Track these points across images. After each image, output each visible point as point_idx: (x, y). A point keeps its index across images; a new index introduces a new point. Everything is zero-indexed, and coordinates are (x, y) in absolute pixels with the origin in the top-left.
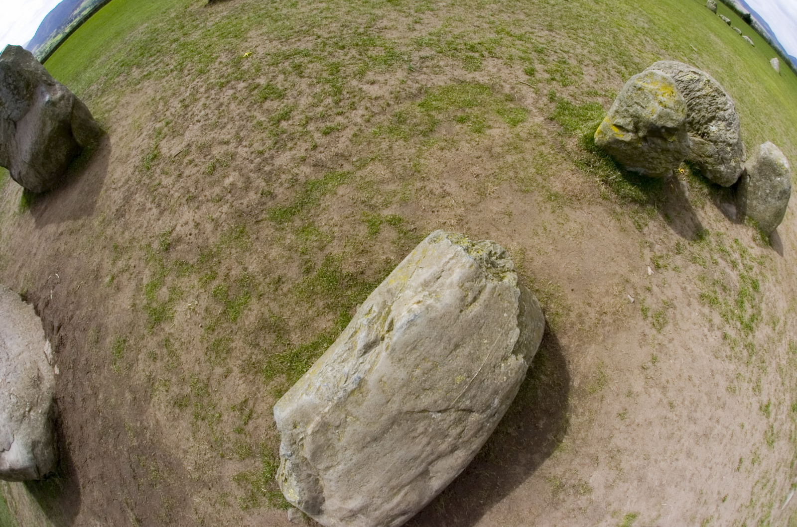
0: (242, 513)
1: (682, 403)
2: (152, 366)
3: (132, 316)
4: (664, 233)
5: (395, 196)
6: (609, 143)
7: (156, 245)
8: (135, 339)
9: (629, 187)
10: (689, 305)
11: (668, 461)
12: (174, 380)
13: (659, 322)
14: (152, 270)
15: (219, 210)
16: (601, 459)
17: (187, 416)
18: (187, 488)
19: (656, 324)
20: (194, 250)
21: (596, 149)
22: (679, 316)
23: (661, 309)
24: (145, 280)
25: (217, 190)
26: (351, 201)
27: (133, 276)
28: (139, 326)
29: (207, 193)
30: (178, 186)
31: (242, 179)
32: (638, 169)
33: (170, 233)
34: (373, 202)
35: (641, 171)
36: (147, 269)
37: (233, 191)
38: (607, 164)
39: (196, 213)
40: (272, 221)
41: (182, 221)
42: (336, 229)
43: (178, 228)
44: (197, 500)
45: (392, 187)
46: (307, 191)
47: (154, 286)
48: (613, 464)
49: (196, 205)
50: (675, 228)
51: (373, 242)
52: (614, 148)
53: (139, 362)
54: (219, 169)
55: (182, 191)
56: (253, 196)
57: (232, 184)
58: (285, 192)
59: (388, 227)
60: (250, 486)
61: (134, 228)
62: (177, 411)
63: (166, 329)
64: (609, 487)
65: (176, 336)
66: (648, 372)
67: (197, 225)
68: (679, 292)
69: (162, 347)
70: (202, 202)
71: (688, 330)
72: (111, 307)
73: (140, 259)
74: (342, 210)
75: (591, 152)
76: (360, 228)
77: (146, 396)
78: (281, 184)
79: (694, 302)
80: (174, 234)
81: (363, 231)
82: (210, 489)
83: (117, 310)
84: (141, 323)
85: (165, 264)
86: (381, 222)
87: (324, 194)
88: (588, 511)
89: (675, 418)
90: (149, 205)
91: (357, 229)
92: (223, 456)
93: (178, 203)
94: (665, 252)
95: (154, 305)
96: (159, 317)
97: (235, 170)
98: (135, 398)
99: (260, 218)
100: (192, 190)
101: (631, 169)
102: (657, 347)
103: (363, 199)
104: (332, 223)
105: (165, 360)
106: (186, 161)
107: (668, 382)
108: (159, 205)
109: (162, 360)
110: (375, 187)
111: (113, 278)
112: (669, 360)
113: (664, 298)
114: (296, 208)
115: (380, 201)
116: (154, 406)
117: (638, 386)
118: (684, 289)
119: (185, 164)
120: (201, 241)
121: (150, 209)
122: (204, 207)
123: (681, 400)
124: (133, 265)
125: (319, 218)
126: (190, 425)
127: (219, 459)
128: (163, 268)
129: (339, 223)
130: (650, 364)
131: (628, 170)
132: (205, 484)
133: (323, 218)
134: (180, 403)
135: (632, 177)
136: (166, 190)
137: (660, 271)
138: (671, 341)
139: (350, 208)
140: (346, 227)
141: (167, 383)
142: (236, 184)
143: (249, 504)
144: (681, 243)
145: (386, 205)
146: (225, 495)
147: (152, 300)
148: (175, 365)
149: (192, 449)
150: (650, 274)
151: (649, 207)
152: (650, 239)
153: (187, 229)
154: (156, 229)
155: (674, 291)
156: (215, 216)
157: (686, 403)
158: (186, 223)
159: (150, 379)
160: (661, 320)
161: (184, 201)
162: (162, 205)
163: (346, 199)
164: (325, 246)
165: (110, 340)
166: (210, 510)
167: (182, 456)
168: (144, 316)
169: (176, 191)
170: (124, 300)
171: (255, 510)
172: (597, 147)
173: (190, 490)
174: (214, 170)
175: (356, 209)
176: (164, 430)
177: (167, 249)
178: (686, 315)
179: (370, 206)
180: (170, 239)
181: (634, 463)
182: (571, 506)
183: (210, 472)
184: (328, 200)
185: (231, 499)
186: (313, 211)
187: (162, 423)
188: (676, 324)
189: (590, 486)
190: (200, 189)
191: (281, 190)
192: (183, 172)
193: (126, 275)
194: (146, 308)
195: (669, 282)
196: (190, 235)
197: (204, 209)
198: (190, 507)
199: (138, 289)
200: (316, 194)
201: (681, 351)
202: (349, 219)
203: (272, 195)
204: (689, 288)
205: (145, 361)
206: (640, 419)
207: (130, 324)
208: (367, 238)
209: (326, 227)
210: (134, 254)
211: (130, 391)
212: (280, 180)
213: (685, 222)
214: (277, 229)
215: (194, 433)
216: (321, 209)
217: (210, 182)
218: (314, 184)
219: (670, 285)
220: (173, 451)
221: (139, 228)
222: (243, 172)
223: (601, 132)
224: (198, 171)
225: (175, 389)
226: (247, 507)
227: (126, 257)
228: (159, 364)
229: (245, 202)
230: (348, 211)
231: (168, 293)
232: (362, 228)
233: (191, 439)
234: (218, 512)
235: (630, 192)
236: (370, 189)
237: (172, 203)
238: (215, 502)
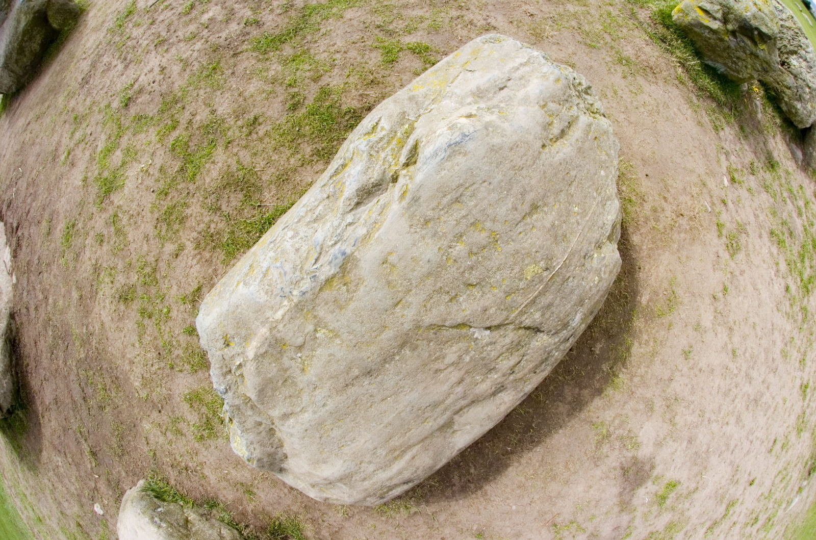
0: (196, 445)
1: (744, 354)
2: (99, 252)
3: (82, 193)
4: (739, 145)
5: (422, 22)
6: (692, 24)
7: (115, 104)
8: (84, 221)
9: (708, 81)
10: (760, 236)
11: (720, 423)
12: (120, 266)
13: (733, 248)
14: (108, 132)
15: (192, 48)
16: (656, 408)
17: (133, 314)
18: (136, 411)
19: (730, 248)
20: (156, 100)
21: (674, 27)
22: (750, 246)
23: (735, 231)
24: (99, 147)
25: (192, 28)
26: (362, 25)
27: (89, 144)
28: (89, 203)
29: (180, 33)
30: (149, 32)
31: (224, 12)
32: (718, 66)
33: (132, 85)
34: (391, 27)
35: (722, 69)
36: (103, 134)
37: (210, 26)
38: (685, 47)
39: (163, 57)
40: (253, 51)
41: (145, 71)
42: (338, 56)
43: (140, 79)
44: (146, 426)
45: (418, 12)
46: (304, 16)
47: (109, 151)
48: (668, 416)
49: (166, 48)
50: (750, 145)
51: (387, 73)
52: (695, 32)
53: (86, 249)
54: (198, 7)
55: (152, 37)
56: (234, 27)
57: (210, 19)
58: (275, 19)
59: (411, 56)
60: (204, 409)
61: (96, 92)
62: (122, 307)
63: (116, 201)
64: (659, 444)
65: (125, 208)
66: (718, 304)
67: (163, 69)
68: (752, 218)
69: (110, 226)
70: (173, 44)
71: (758, 267)
72: (64, 187)
73: (97, 124)
74: (349, 35)
75: (668, 28)
76: (372, 55)
77: (91, 292)
78: (272, 11)
79: (765, 236)
80: (136, 86)
81: (375, 59)
82: (160, 412)
83: (69, 190)
84: (91, 200)
85: (122, 123)
86: (401, 49)
87: (327, 19)
88: (631, 472)
89: (736, 372)
90: (115, 63)
91: (366, 57)
92: (172, 368)
93: (146, 51)
94: (740, 167)
95: (106, 174)
96: (109, 187)
97: (216, 5)
98: (81, 296)
99: (238, 51)
100: (163, 34)
101: (710, 63)
102: (729, 275)
103: (378, 23)
104: (332, 49)
105: (112, 242)
106: (162, 7)
107: (735, 322)
108: (125, 59)
109: (108, 242)
110: (395, 12)
111: (69, 154)
112: (739, 296)
113: (738, 219)
114: (288, 35)
115: (402, 26)
116: (99, 304)
117: (707, 320)
118: (756, 216)
119: (160, 10)
120: (164, 87)
121: (115, 66)
122: (174, 48)
123: (743, 350)
124: (89, 133)
125: (316, 45)
126: (137, 325)
127: (167, 371)
128: (120, 128)
129: (343, 50)
130: (720, 295)
131: (706, 62)
132: (154, 406)
133: (323, 44)
134: (125, 297)
135: (709, 70)
136: (134, 42)
137: (736, 185)
138: (742, 273)
139: (360, 33)
140: (353, 54)
141: (113, 272)
142: (215, 19)
143: (204, 433)
144: (755, 164)
145: (409, 31)
146: (176, 421)
147: (103, 168)
148: (122, 246)
149: (138, 358)
150: (726, 185)
151: (726, 110)
152: (727, 146)
153: (151, 76)
154: (119, 85)
155: (746, 214)
156: (184, 56)
157: (747, 355)
158: (151, 71)
159: (96, 269)
160: (735, 245)
161: (152, 47)
162: (128, 58)
163: (355, 23)
164: (321, 76)
165: (61, 227)
166: (161, 440)
167: (128, 368)
168: (94, 190)
169: (147, 39)
170: (76, 177)
171: (212, 442)
172: (676, 25)
173: (139, 413)
174: (192, 9)
175: (368, 34)
176: (110, 334)
177: (126, 105)
178: (757, 247)
179: (387, 32)
180: (130, 93)
181: (690, 418)
182: (614, 464)
183: (158, 389)
184: (331, 24)
185: (182, 426)
186: (309, 38)
187: (107, 325)
188: (748, 255)
189: (639, 440)
190: (172, 31)
191: (271, 17)
192: (157, 19)
193: (82, 145)
194: (97, 179)
195: (743, 202)
196: (154, 82)
197: (173, 51)
198: (141, 435)
199: (92, 159)
200: (315, 19)
201: (750, 288)
202: (357, 45)
203: (258, 24)
204: (761, 218)
205: (92, 246)
206: (703, 364)
207: (80, 204)
208: (379, 66)
209: (326, 54)
210: (92, 119)
211: (77, 287)
212: (271, 7)
213: (758, 143)
214: (259, 61)
215: (140, 337)
216: (321, 34)
217: (185, 22)
218: (314, 9)
219: (744, 207)
220: (119, 362)
221: (101, 89)
222: (227, 4)
223: (681, 11)
224: (174, 13)
225: (121, 279)
226: (202, 437)
227: (84, 125)
228: (106, 247)
229: (224, 35)
230: (356, 37)
231: (122, 156)
232: (373, 55)
233: (137, 345)
234: (170, 443)
235: (709, 86)
236: (388, 13)
237: (138, 53)
238: (166, 430)
